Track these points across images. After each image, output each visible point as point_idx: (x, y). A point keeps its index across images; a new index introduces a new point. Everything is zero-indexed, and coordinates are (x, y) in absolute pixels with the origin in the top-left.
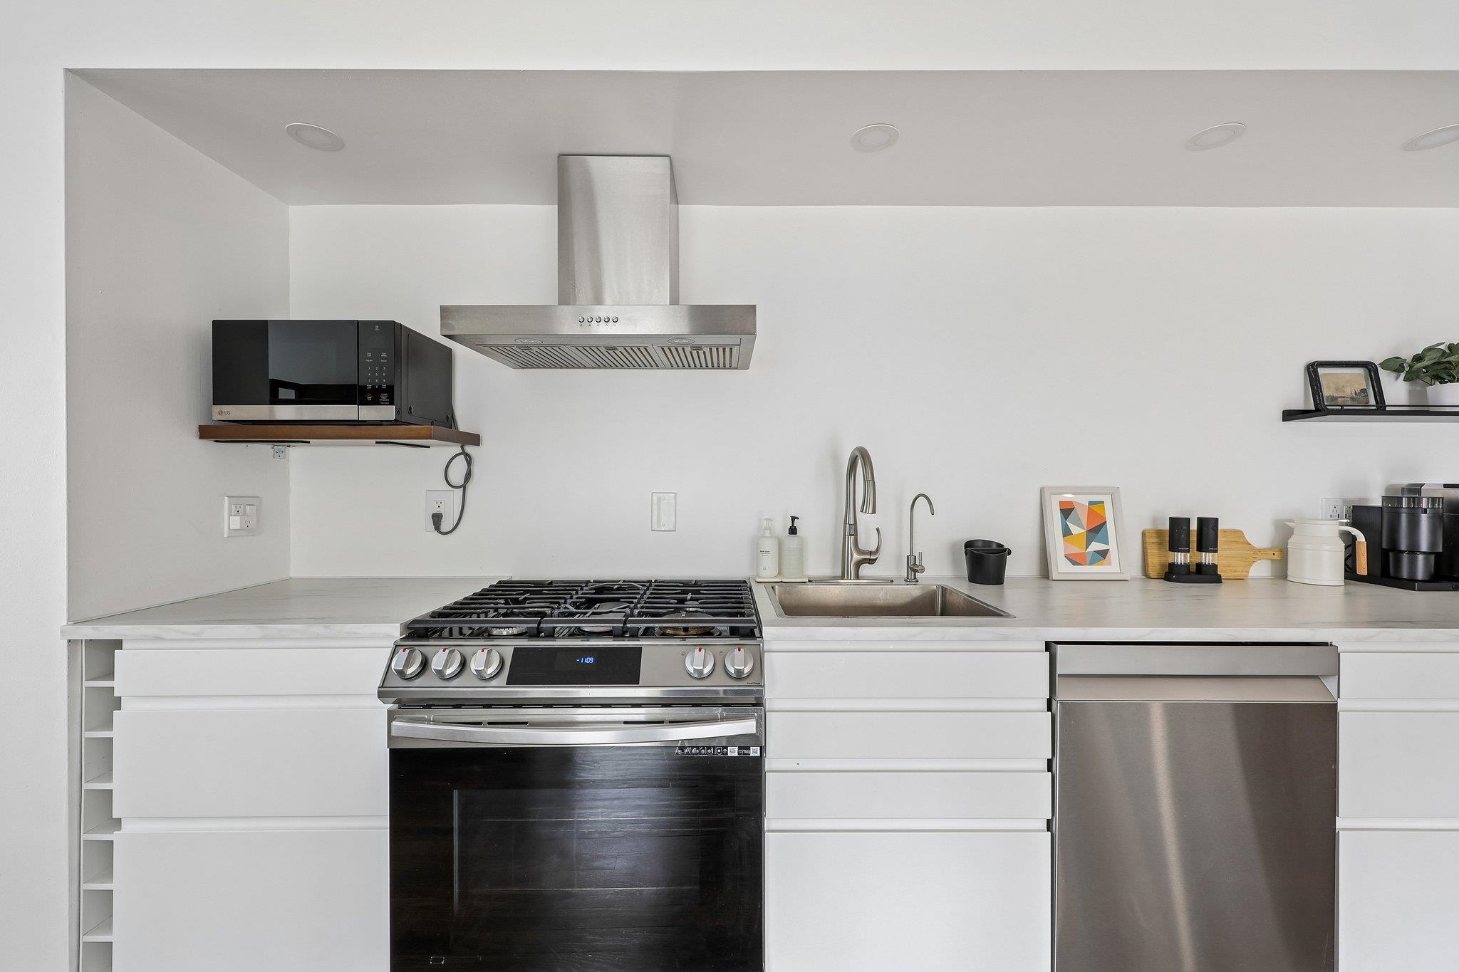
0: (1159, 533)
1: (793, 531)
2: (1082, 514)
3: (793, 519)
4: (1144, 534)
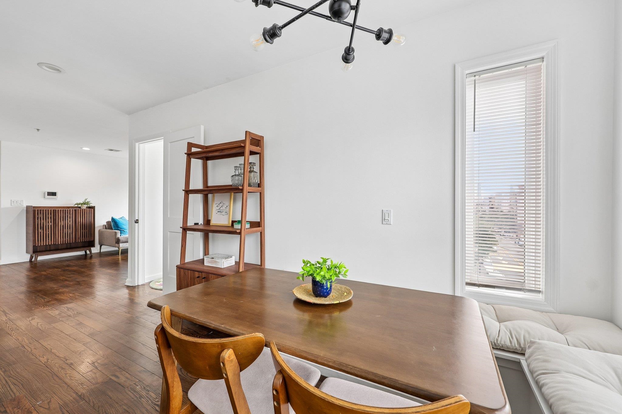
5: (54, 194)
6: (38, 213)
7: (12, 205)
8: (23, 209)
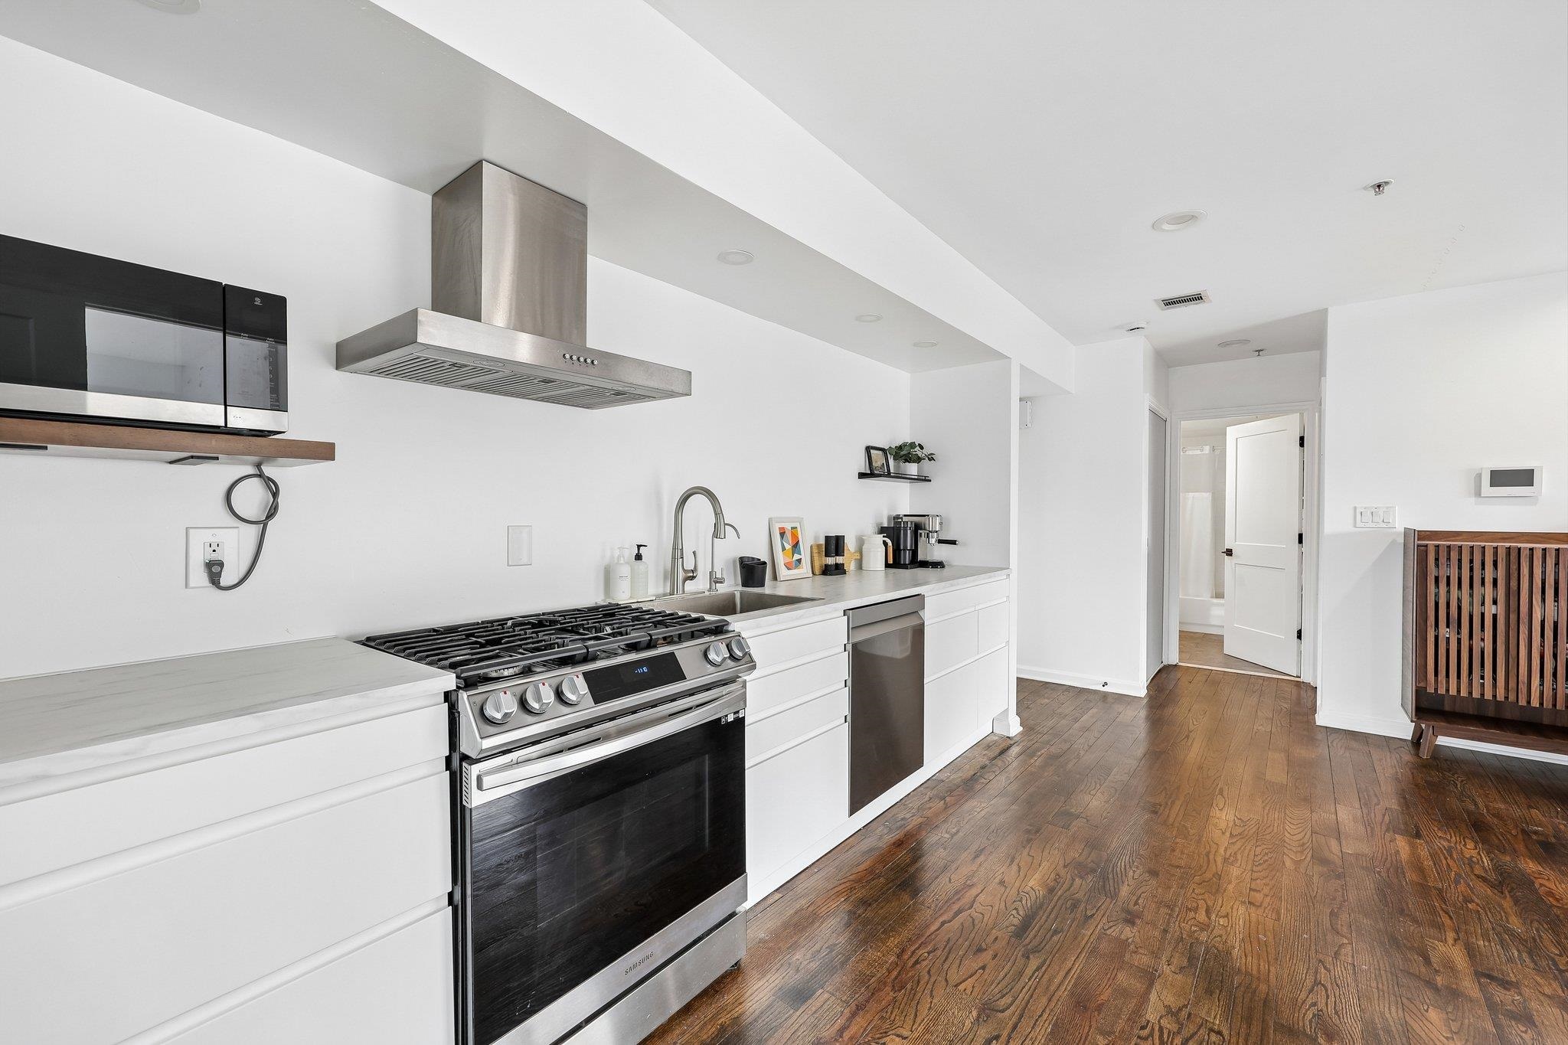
0: (819, 546)
1: (639, 557)
2: (788, 535)
3: (639, 546)
4: (811, 547)
5: (1525, 478)
6: (1437, 560)
7: (1359, 524)
8: (1394, 542)
